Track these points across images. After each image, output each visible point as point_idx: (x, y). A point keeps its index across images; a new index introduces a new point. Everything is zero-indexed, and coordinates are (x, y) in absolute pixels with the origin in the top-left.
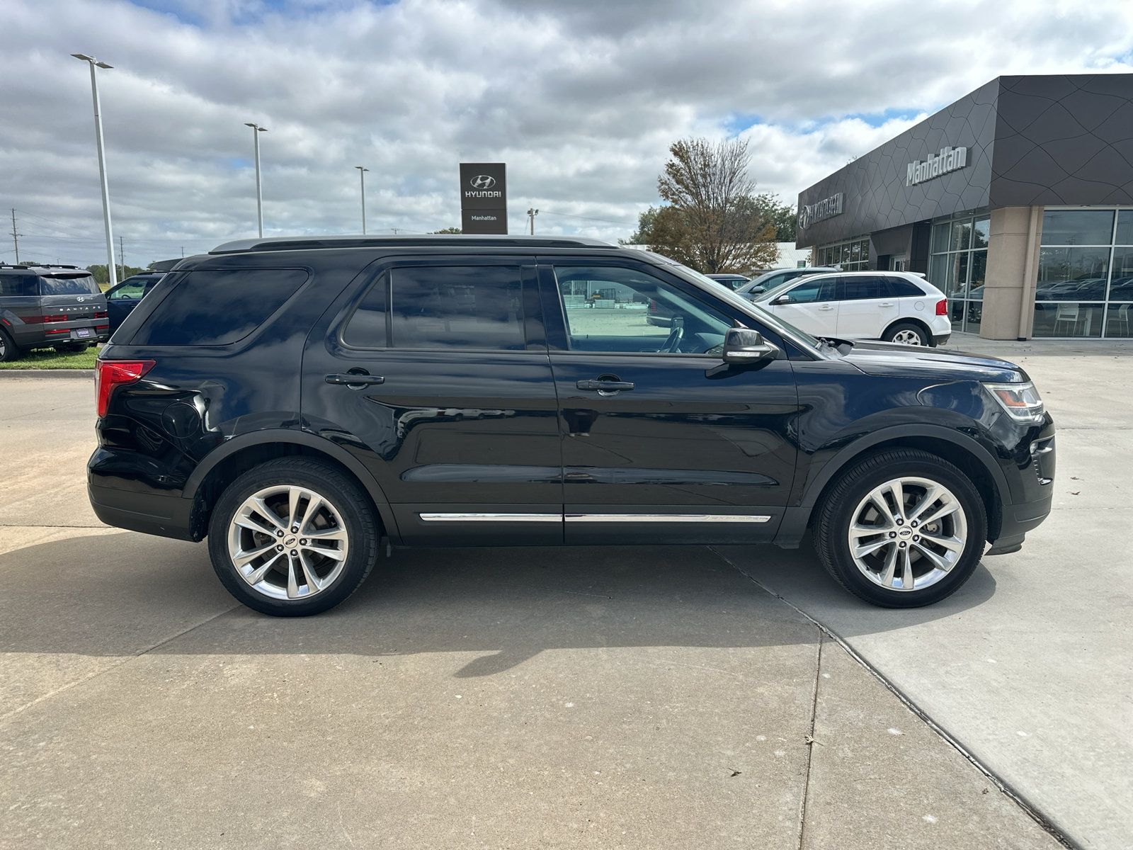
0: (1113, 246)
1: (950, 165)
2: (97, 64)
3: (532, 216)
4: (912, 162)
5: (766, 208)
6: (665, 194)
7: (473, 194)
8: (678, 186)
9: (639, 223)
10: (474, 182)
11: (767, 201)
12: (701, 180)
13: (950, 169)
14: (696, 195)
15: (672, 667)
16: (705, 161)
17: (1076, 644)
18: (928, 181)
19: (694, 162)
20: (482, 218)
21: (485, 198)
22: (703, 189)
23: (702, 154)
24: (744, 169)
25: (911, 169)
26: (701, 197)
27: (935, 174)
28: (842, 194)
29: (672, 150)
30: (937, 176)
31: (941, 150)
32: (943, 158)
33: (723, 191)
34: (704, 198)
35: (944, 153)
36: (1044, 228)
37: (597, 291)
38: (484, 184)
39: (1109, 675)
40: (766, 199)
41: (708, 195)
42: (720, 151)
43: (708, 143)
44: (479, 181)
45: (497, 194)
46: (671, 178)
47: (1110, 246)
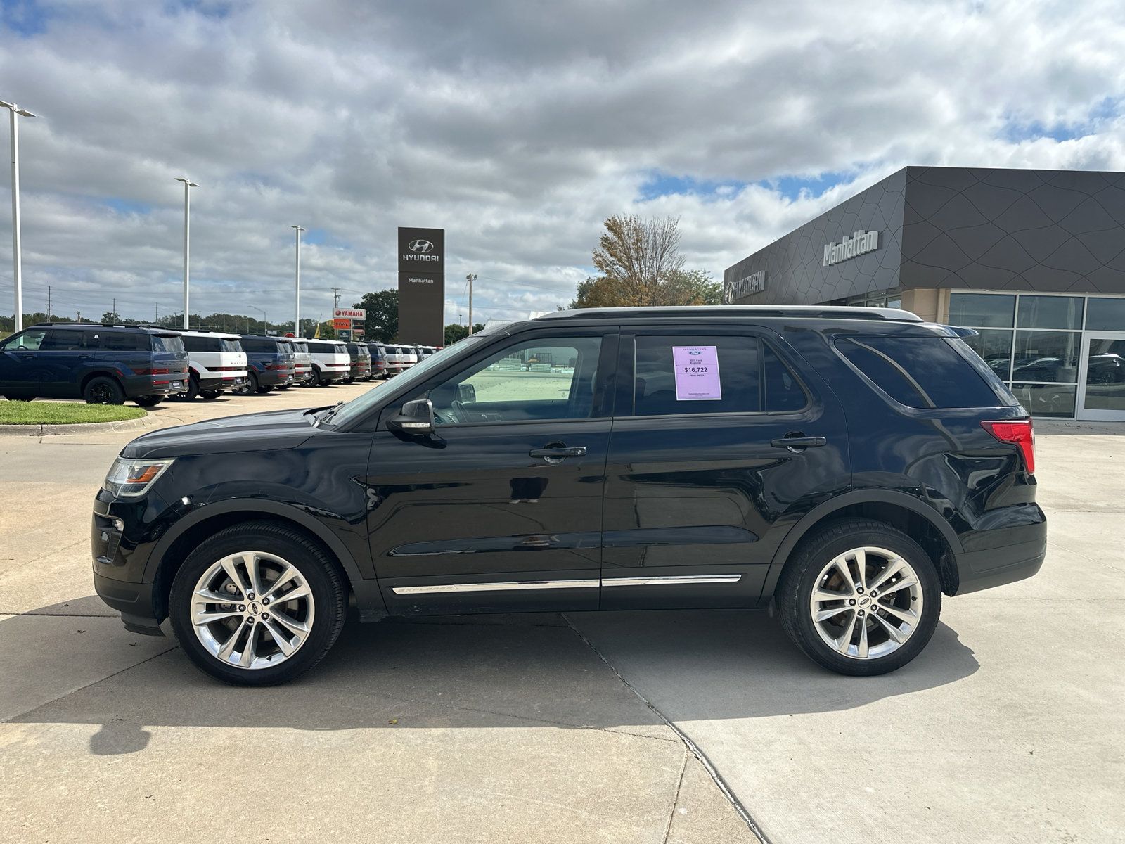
0: (1015, 329)
1: (863, 248)
2: (17, 112)
3: (470, 281)
4: (828, 244)
5: (698, 283)
6: (600, 265)
7: (411, 257)
8: (612, 259)
9: (577, 292)
10: (412, 246)
11: (698, 276)
12: (634, 254)
13: (863, 251)
14: (629, 268)
15: (506, 802)
16: (637, 236)
17: (963, 767)
18: (843, 261)
19: (627, 237)
20: (419, 280)
21: (422, 262)
22: (636, 262)
23: (635, 229)
24: (675, 245)
25: (828, 250)
26: (634, 270)
27: (849, 256)
28: (764, 272)
29: (607, 224)
30: (852, 258)
31: (855, 233)
32: (857, 241)
33: (655, 265)
34: (636, 270)
35: (857, 236)
36: (951, 310)
37: (535, 355)
38: (422, 248)
39: (996, 809)
40: (698, 274)
41: (641, 268)
42: (652, 227)
43: (641, 220)
44: (417, 246)
45: (435, 258)
46: (605, 251)
47: (1012, 329)
